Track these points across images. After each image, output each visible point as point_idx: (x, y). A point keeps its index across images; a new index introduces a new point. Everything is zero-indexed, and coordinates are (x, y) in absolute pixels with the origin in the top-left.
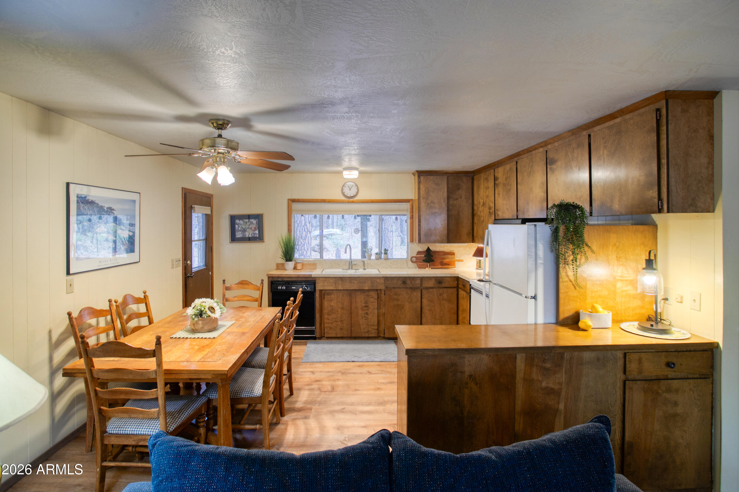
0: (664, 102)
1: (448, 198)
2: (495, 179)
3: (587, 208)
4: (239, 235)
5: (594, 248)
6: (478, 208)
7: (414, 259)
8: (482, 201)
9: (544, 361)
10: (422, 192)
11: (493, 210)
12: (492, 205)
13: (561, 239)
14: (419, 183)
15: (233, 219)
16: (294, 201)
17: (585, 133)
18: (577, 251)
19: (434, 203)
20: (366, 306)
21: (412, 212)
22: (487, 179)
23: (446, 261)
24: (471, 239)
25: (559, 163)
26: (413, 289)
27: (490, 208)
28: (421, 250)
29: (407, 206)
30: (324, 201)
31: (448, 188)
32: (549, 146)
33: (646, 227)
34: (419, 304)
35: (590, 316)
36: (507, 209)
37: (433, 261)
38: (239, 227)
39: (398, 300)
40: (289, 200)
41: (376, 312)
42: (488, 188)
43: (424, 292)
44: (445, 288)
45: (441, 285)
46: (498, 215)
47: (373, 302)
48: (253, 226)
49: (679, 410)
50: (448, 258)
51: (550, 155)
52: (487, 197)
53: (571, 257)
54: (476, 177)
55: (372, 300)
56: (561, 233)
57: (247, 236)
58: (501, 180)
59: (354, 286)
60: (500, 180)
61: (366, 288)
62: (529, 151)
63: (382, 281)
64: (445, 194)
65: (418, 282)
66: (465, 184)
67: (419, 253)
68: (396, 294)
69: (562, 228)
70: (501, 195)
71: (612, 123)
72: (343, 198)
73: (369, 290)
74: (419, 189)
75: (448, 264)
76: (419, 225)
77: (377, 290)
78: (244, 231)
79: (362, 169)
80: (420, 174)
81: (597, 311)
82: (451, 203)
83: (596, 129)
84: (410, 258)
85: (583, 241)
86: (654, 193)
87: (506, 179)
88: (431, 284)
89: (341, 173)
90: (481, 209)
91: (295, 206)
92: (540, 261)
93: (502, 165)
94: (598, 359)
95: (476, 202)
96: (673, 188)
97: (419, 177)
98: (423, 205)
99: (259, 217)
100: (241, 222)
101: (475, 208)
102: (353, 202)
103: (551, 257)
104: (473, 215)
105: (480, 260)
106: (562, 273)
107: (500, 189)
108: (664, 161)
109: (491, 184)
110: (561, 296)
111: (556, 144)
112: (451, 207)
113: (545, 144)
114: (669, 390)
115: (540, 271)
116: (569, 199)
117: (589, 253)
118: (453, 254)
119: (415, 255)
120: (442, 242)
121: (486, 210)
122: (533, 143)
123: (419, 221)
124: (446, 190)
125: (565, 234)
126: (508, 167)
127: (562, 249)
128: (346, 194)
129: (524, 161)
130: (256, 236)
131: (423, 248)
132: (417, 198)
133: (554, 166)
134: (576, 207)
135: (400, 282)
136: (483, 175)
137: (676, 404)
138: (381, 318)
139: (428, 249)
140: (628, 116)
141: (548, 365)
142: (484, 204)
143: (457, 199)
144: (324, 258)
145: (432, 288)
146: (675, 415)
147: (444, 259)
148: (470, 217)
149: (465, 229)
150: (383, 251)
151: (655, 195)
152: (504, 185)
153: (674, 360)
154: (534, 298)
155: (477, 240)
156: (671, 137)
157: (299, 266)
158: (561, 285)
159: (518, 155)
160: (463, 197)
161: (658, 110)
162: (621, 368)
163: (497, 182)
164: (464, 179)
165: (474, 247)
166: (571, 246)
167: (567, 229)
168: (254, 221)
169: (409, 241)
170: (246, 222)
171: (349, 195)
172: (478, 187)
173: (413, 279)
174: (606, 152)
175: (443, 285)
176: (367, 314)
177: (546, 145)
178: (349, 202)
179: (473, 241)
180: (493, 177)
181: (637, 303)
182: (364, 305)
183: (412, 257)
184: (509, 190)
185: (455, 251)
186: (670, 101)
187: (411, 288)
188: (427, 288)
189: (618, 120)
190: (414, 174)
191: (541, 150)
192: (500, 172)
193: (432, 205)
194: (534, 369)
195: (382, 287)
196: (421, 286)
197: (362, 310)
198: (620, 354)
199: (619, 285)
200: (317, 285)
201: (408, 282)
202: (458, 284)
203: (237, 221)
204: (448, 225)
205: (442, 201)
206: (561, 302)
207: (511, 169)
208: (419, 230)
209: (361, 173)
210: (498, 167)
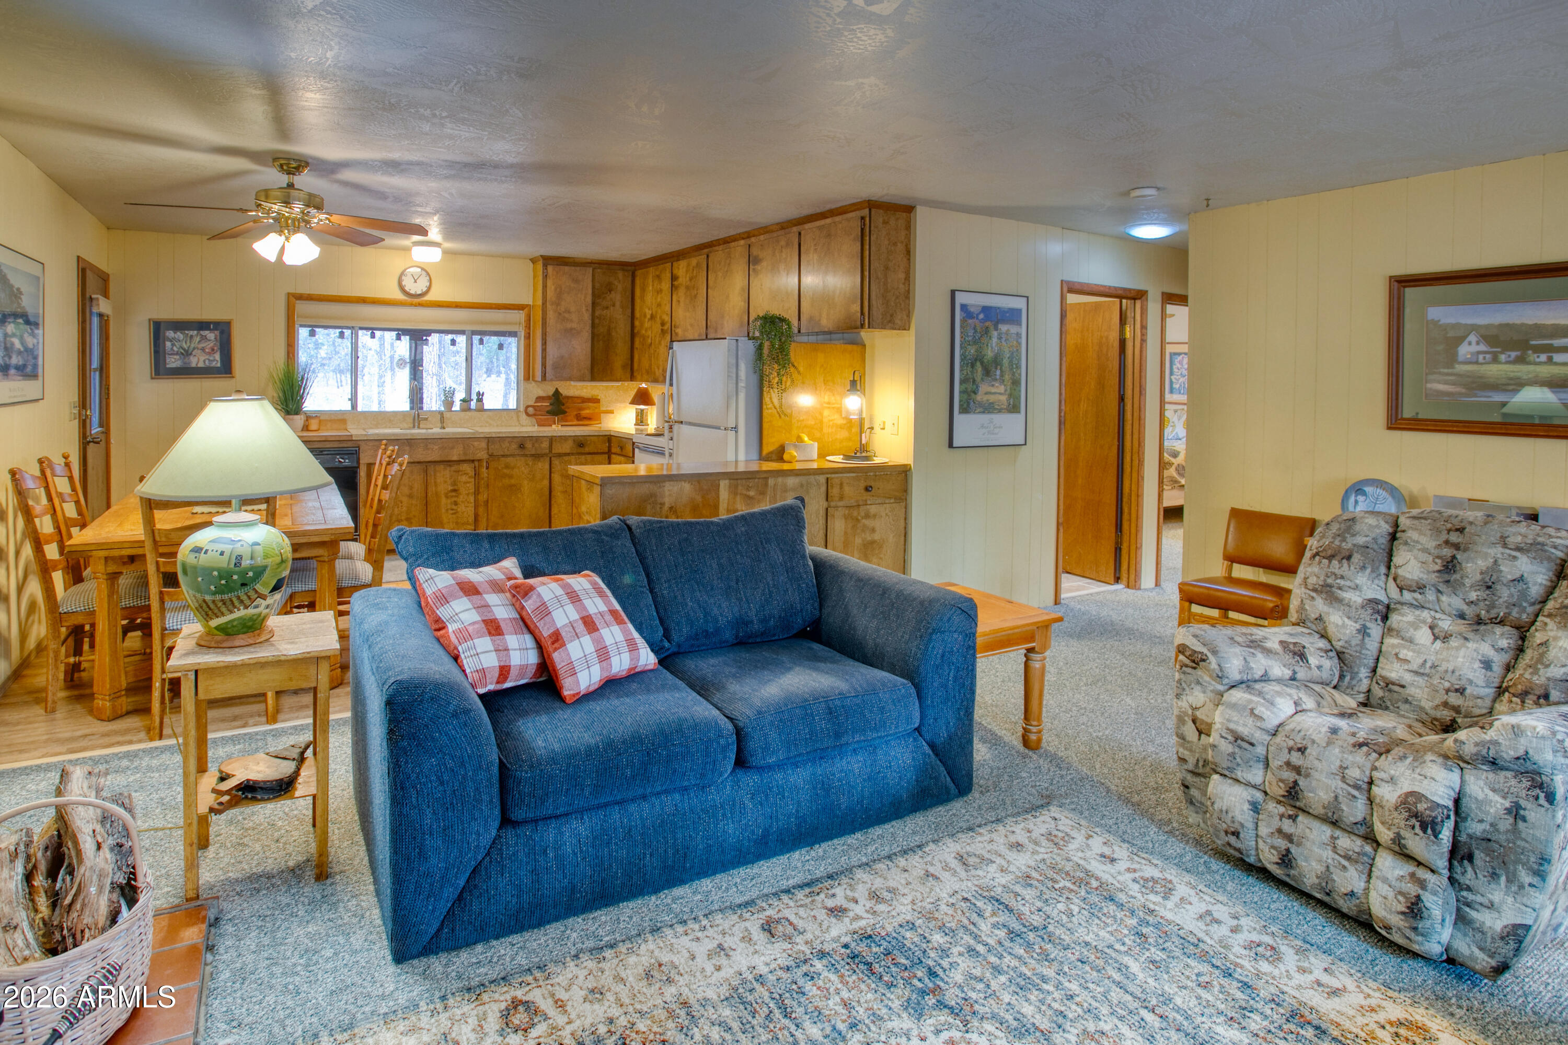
0: (867, 211)
1: (594, 304)
2: (674, 278)
3: (795, 322)
4: (173, 362)
5: (801, 369)
6: (642, 324)
7: (531, 410)
8: (648, 313)
9: (748, 490)
10: (550, 293)
11: (667, 326)
12: (667, 319)
13: (765, 356)
14: (545, 277)
15: (158, 329)
16: (300, 297)
17: (795, 229)
18: (782, 372)
19: (569, 312)
20: (455, 490)
21: (528, 326)
22: (658, 277)
23: (585, 413)
24: (629, 375)
25: (764, 264)
26: (537, 457)
27: (663, 324)
28: (541, 393)
29: (520, 316)
30: (363, 301)
31: (593, 287)
32: (753, 239)
33: (855, 347)
34: (546, 482)
35: (795, 446)
36: (692, 325)
37: (564, 412)
38: (173, 345)
39: (511, 477)
40: (289, 295)
41: (472, 499)
42: (660, 291)
43: (556, 462)
44: (589, 454)
45: (581, 450)
46: (677, 334)
47: (466, 483)
48: (208, 345)
49: (876, 537)
50: (589, 408)
51: (755, 251)
52: (659, 305)
53: (776, 380)
54: (639, 273)
55: (464, 478)
56: (766, 351)
57: (194, 365)
58: (683, 279)
59: (434, 456)
60: (680, 280)
61: (455, 458)
62: (726, 241)
63: (484, 444)
64: (589, 299)
65: (545, 445)
66: (620, 282)
67: (539, 399)
68: (507, 467)
69: (767, 344)
70: (682, 304)
71: (822, 222)
72: (400, 296)
73: (460, 462)
74: (545, 287)
75: (589, 419)
76: (544, 350)
77: (473, 461)
78: (187, 353)
79: (448, 245)
80: (548, 260)
81: (802, 441)
82: (597, 313)
83: (807, 226)
84: (522, 409)
85: (789, 361)
86: (856, 307)
87: (691, 279)
88: (567, 447)
89: (407, 249)
90: (647, 324)
91: (302, 307)
92: (742, 384)
93: (684, 258)
94: (802, 486)
95: (637, 314)
96: (874, 302)
97: (545, 266)
98: (551, 315)
99: (223, 329)
100: (179, 335)
101: (637, 323)
102: (420, 305)
103: (754, 379)
104: (633, 335)
105: (642, 410)
106: (766, 399)
107: (681, 293)
108: (867, 273)
109: (666, 285)
110: (765, 426)
111: (762, 237)
112: (597, 321)
113: (747, 235)
114: (867, 516)
115: (742, 396)
116: (775, 310)
117: (795, 375)
118: (596, 401)
119: (531, 403)
120: (582, 379)
121: (657, 327)
122: (732, 232)
123: (544, 343)
124: (590, 291)
125: (770, 351)
126: (694, 261)
127: (767, 369)
128: (407, 289)
129: (718, 255)
130: (214, 364)
131: (547, 390)
132: (540, 302)
133: (758, 267)
134: (782, 320)
135: (514, 446)
136: (652, 270)
137: (873, 530)
138: (481, 510)
139: (557, 393)
140: (837, 219)
141: (752, 493)
142: (653, 317)
143: (607, 308)
144: (359, 409)
145: (568, 454)
146: (873, 542)
147: (581, 409)
148: (628, 338)
149: (619, 359)
150: (474, 397)
151: (858, 309)
152: (687, 288)
153: (872, 484)
154: (735, 429)
155: (639, 377)
156: (873, 248)
157: (314, 425)
158: (765, 412)
159: (710, 245)
160: (618, 304)
161: (863, 218)
162: (824, 496)
163: (675, 283)
164: (620, 274)
165: (633, 388)
166: (776, 366)
167: (773, 345)
168: (211, 335)
169: (522, 378)
170: (192, 337)
171: (412, 292)
172: (643, 290)
173: (537, 439)
174: (816, 257)
175: (587, 450)
176: (456, 503)
177: (749, 237)
178: (411, 305)
179: (632, 378)
180: (669, 275)
181: (843, 434)
182: (450, 488)
183: (528, 407)
184: (695, 296)
185: (601, 396)
186: (873, 211)
187: (532, 455)
188: (560, 455)
189: (828, 221)
190: (533, 261)
191: (742, 242)
192: (681, 269)
193: (567, 315)
194: (738, 498)
195: (483, 455)
196: (551, 451)
197: (447, 497)
198: (822, 479)
199: (826, 413)
200: (362, 456)
201: (529, 445)
202: (610, 447)
203: (170, 334)
204: (592, 351)
205: (584, 310)
206: (765, 433)
207: (698, 265)
208: (544, 358)
209: (446, 252)
210: (678, 260)
